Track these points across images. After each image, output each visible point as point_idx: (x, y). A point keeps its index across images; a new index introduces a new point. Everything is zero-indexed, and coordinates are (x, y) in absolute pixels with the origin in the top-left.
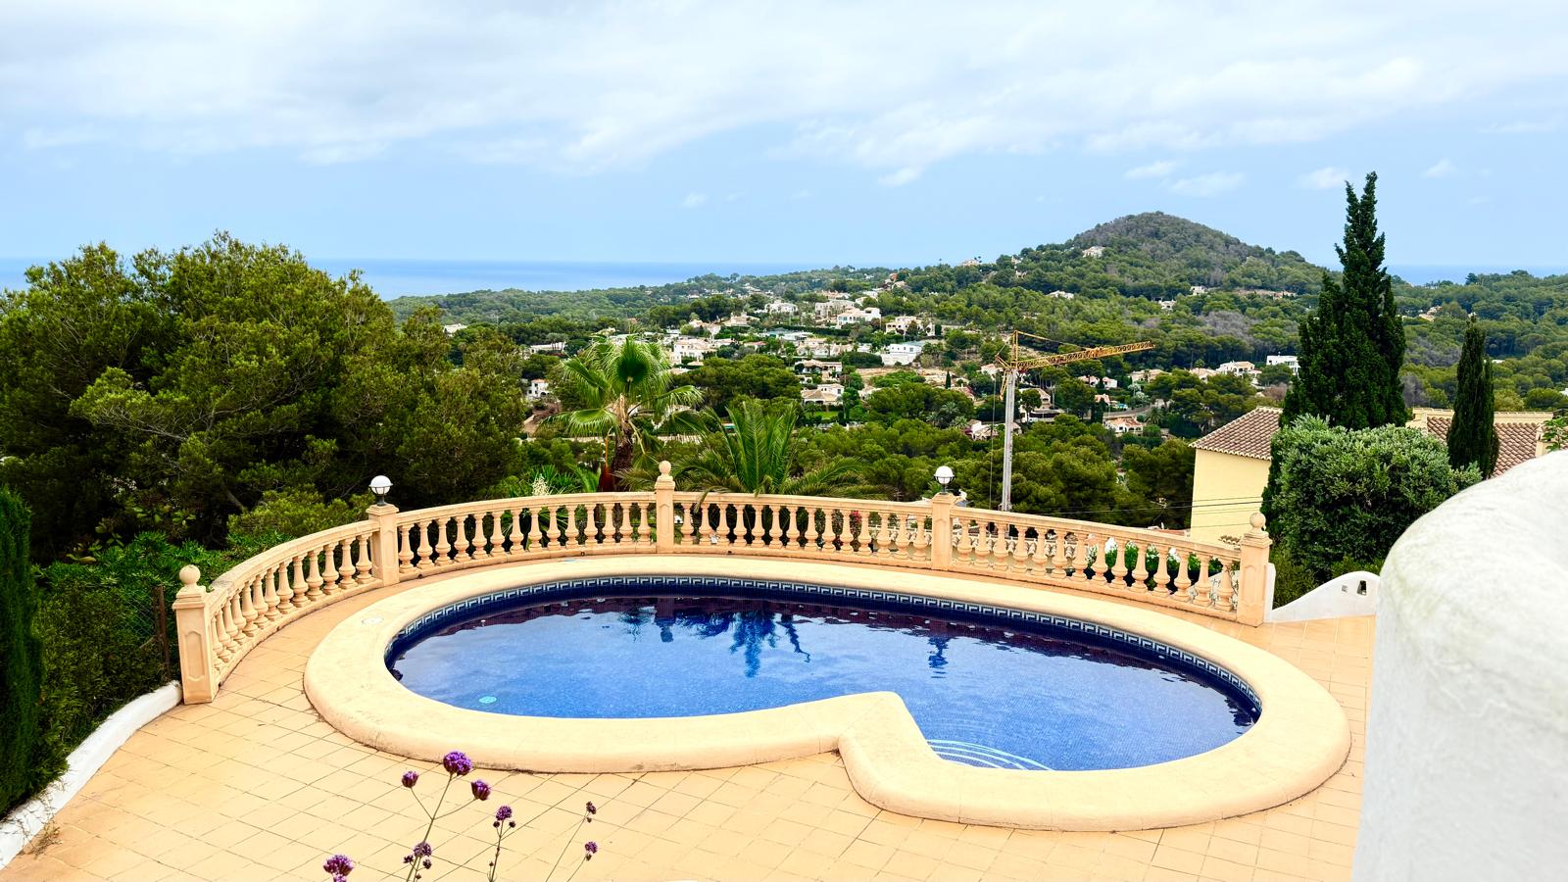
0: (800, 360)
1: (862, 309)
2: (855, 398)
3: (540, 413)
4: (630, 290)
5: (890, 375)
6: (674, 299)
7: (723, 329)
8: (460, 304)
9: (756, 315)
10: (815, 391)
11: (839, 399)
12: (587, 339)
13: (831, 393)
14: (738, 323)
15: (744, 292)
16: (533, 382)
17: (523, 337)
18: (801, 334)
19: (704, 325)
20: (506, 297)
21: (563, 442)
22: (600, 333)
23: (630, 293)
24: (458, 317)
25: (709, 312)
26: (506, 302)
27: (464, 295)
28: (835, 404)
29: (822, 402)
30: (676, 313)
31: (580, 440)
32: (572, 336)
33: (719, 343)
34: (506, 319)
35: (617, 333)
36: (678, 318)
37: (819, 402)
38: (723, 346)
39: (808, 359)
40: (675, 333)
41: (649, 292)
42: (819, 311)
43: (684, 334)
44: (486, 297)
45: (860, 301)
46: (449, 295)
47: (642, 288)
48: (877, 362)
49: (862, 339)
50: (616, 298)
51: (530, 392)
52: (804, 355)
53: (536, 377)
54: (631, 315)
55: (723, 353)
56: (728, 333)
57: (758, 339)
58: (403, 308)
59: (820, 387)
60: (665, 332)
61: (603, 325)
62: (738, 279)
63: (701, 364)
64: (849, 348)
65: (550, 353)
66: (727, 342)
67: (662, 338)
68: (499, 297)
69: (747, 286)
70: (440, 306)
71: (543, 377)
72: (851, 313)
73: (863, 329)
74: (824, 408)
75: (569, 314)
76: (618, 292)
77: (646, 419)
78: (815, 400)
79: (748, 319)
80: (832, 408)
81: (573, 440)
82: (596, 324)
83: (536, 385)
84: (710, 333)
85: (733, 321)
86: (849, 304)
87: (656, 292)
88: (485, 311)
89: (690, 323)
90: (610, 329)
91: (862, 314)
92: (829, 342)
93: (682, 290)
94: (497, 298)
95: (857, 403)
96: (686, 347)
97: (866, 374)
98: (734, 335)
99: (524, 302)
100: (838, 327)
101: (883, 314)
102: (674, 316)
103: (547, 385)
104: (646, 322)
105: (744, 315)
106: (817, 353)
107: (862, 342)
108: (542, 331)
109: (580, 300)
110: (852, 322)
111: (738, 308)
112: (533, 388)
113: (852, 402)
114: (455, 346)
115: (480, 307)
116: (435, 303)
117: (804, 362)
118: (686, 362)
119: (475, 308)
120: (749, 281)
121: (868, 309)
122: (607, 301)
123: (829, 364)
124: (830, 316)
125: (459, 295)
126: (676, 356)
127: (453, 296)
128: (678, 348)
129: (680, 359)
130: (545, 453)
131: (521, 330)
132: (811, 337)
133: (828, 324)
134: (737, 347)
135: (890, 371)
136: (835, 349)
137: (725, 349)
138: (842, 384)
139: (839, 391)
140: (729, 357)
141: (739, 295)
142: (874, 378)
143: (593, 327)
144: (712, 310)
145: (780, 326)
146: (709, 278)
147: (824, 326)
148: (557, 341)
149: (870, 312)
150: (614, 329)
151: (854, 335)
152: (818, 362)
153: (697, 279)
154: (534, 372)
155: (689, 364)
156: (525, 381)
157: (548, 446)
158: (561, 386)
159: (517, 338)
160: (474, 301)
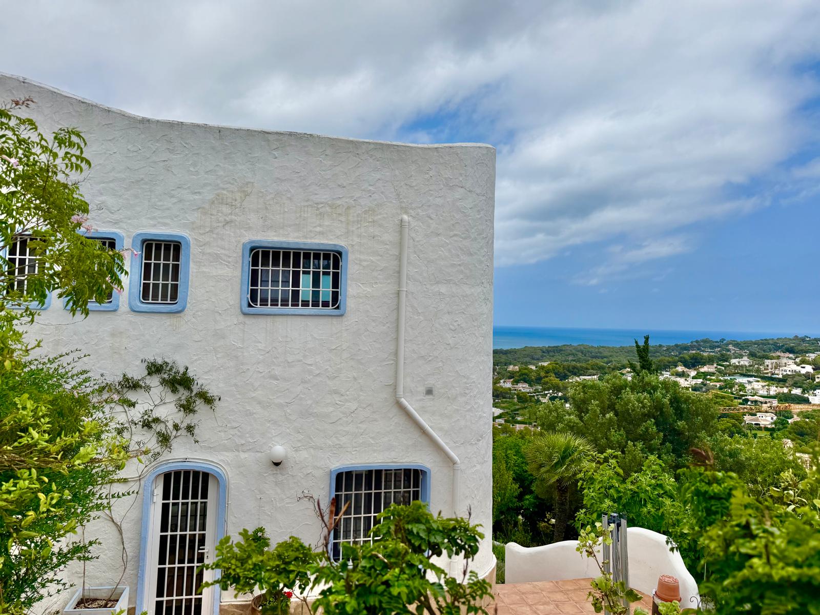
0: (746, 395)
1: (798, 365)
2: (785, 424)
5: (814, 411)
7: (698, 373)
8: (553, 351)
10: (754, 417)
11: (772, 424)
13: (767, 420)
18: (751, 379)
19: (686, 370)
26: (578, 351)
27: (557, 347)
28: (769, 426)
29: (759, 424)
33: (694, 382)
37: (756, 424)
39: (752, 396)
42: (768, 366)
44: (568, 348)
45: (798, 360)
46: (549, 347)
48: (807, 401)
49: (795, 385)
52: (751, 393)
55: (695, 389)
57: (720, 381)
58: (525, 353)
59: (758, 414)
64: (785, 390)
66: (700, 381)
68: (575, 349)
70: (544, 352)
72: (790, 366)
73: (797, 378)
74: (760, 429)
78: (754, 423)
79: (716, 368)
80: (766, 429)
84: (689, 375)
85: (705, 369)
86: (791, 362)
89: (677, 368)
91: (798, 369)
92: (768, 385)
95: (786, 428)
97: (796, 408)
99: (588, 351)
100: (781, 376)
101: (814, 369)
102: (667, 364)
106: (761, 392)
107: (796, 387)
110: (789, 373)
111: (710, 361)
113: (781, 427)
116: (541, 350)
117: (749, 397)
121: (803, 365)
123: (768, 400)
124: (776, 368)
132: (758, 381)
133: (773, 374)
134: (705, 385)
135: (815, 408)
136: (774, 390)
137: (697, 386)
138: (776, 415)
139: (772, 418)
140: (699, 390)
142: (802, 412)
144: (693, 361)
145: (738, 373)
147: (769, 375)
148: (595, 375)
149: (804, 368)
151: (790, 382)
152: (759, 398)
160: (561, 350)
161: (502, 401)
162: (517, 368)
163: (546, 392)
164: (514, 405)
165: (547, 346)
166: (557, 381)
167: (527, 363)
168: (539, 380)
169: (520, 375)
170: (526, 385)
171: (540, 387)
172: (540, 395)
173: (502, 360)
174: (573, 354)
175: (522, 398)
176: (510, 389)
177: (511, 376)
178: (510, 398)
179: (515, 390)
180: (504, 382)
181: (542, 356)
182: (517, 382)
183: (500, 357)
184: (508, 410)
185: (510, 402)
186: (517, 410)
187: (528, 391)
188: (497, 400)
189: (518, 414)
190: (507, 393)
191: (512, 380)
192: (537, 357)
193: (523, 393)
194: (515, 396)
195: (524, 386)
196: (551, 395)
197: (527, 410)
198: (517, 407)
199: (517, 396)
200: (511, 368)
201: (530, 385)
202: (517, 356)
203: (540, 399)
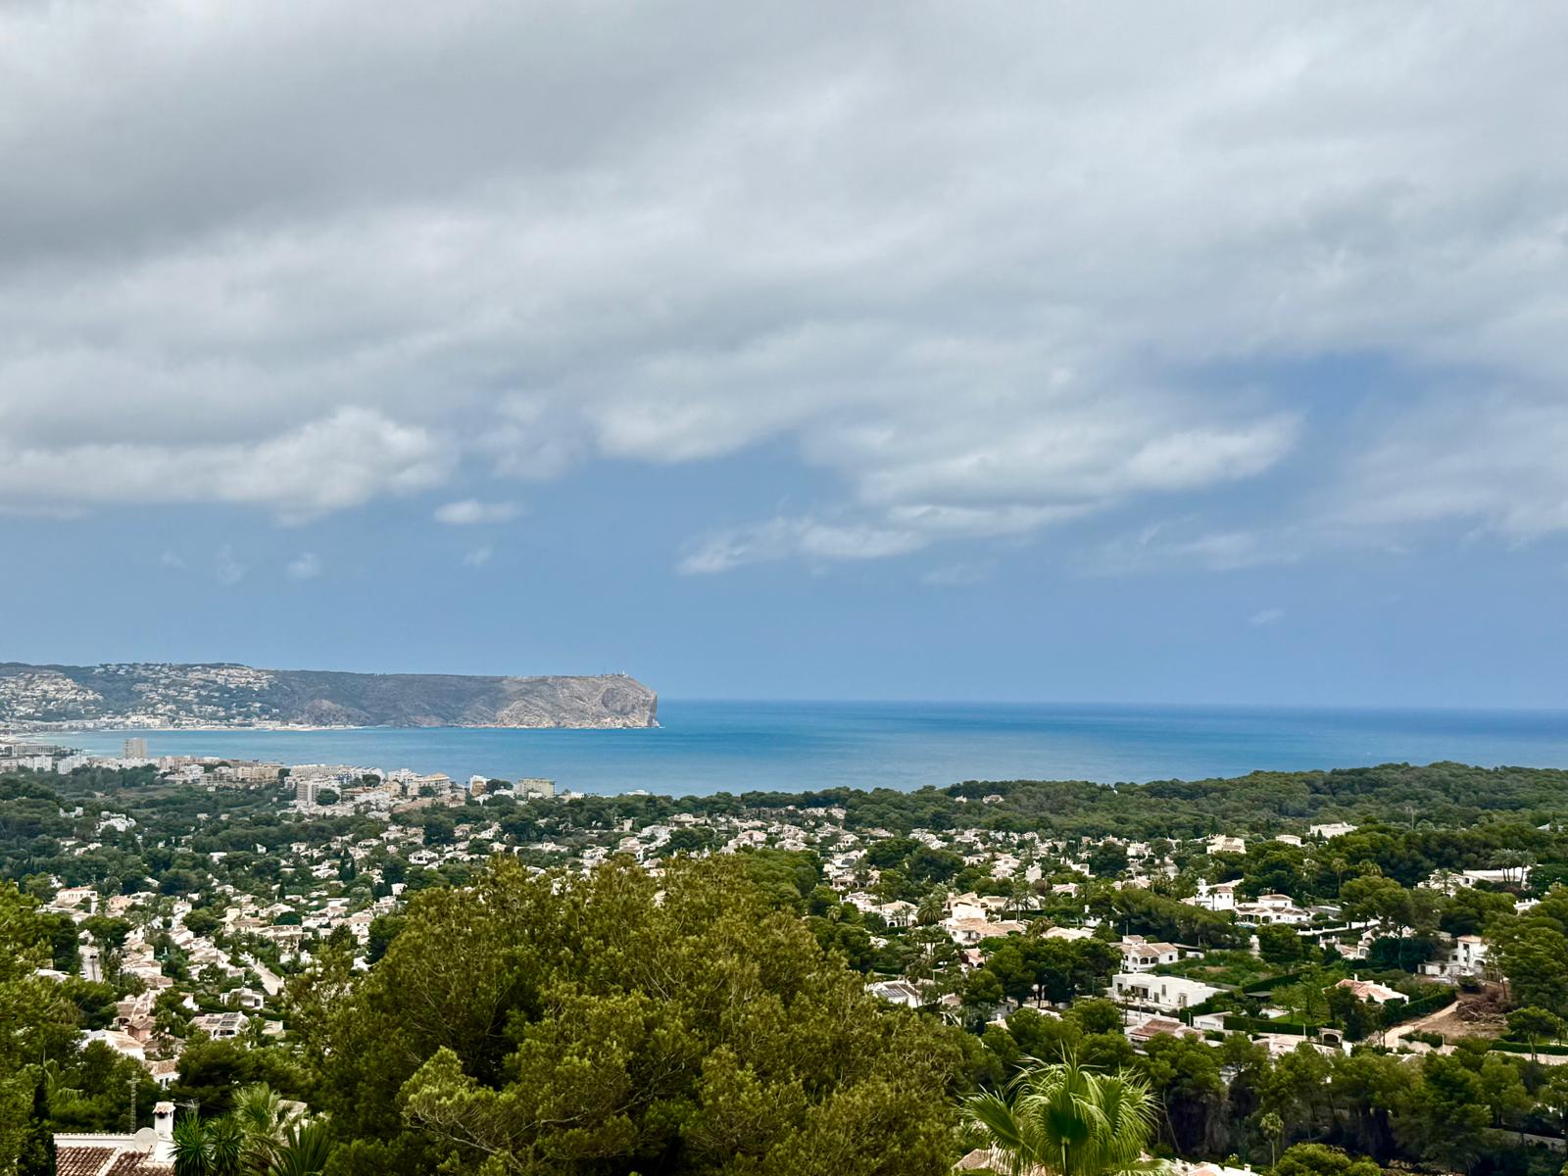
3: (1471, 998)
8: (1351, 787)
16: (1462, 940)
17: (1451, 851)
20: (1436, 778)
21: (1506, 1061)
24: (1343, 808)
26: (1434, 786)
27: (1361, 772)
31: (1542, 1059)
34: (1429, 818)
44: (1397, 775)
46: (1334, 772)
51: (1455, 958)
53: (1468, 932)
58: (1254, 792)
65: (1499, 887)
68: (1423, 775)
70: (1317, 790)
71: (1478, 932)
81: (1528, 1057)
83: (1466, 947)
88: (1396, 801)
94: (1419, 779)
99: (1467, 786)
103: (1485, 948)
108: (1486, 845)
112: (1461, 952)
114: (1326, 865)
115: (1386, 795)
116: (1309, 784)
119: (1377, 796)
125: (1352, 772)
127: (1341, 773)
130: (1467, 1080)
131: (1445, 842)
148: (1514, 865)
154: (1464, 920)
156: (1445, 936)
157: (1476, 1066)
158: (1510, 953)
159: (1439, 855)
160: (1376, 783)
161: (1209, 957)
162: (1239, 845)
163: (1355, 925)
164: (1252, 967)
165: (1328, 770)
166: (1391, 887)
167: (1271, 828)
168: (1326, 885)
169: (1263, 870)
170: (1286, 902)
171: (1333, 910)
172: (1336, 934)
173: (1183, 819)
174: (1416, 796)
175: (1280, 945)
176: (1232, 916)
177: (1227, 869)
178: (1233, 947)
179: (1251, 918)
180: (1212, 892)
181: (1314, 804)
182: (1250, 892)
183: (1174, 809)
184: (1233, 987)
185: (1236, 960)
186: (1266, 985)
187: (1293, 920)
188: (1190, 954)
189: (1266, 999)
190: (1224, 929)
191: (1235, 883)
192: (1297, 805)
193: (1279, 928)
194: (1254, 939)
195: (1279, 904)
196: (1375, 934)
197: (1298, 987)
198: (1262, 976)
199: (1262, 938)
200: (1219, 844)
201: (1299, 902)
202: (1229, 804)
203: (1338, 947)
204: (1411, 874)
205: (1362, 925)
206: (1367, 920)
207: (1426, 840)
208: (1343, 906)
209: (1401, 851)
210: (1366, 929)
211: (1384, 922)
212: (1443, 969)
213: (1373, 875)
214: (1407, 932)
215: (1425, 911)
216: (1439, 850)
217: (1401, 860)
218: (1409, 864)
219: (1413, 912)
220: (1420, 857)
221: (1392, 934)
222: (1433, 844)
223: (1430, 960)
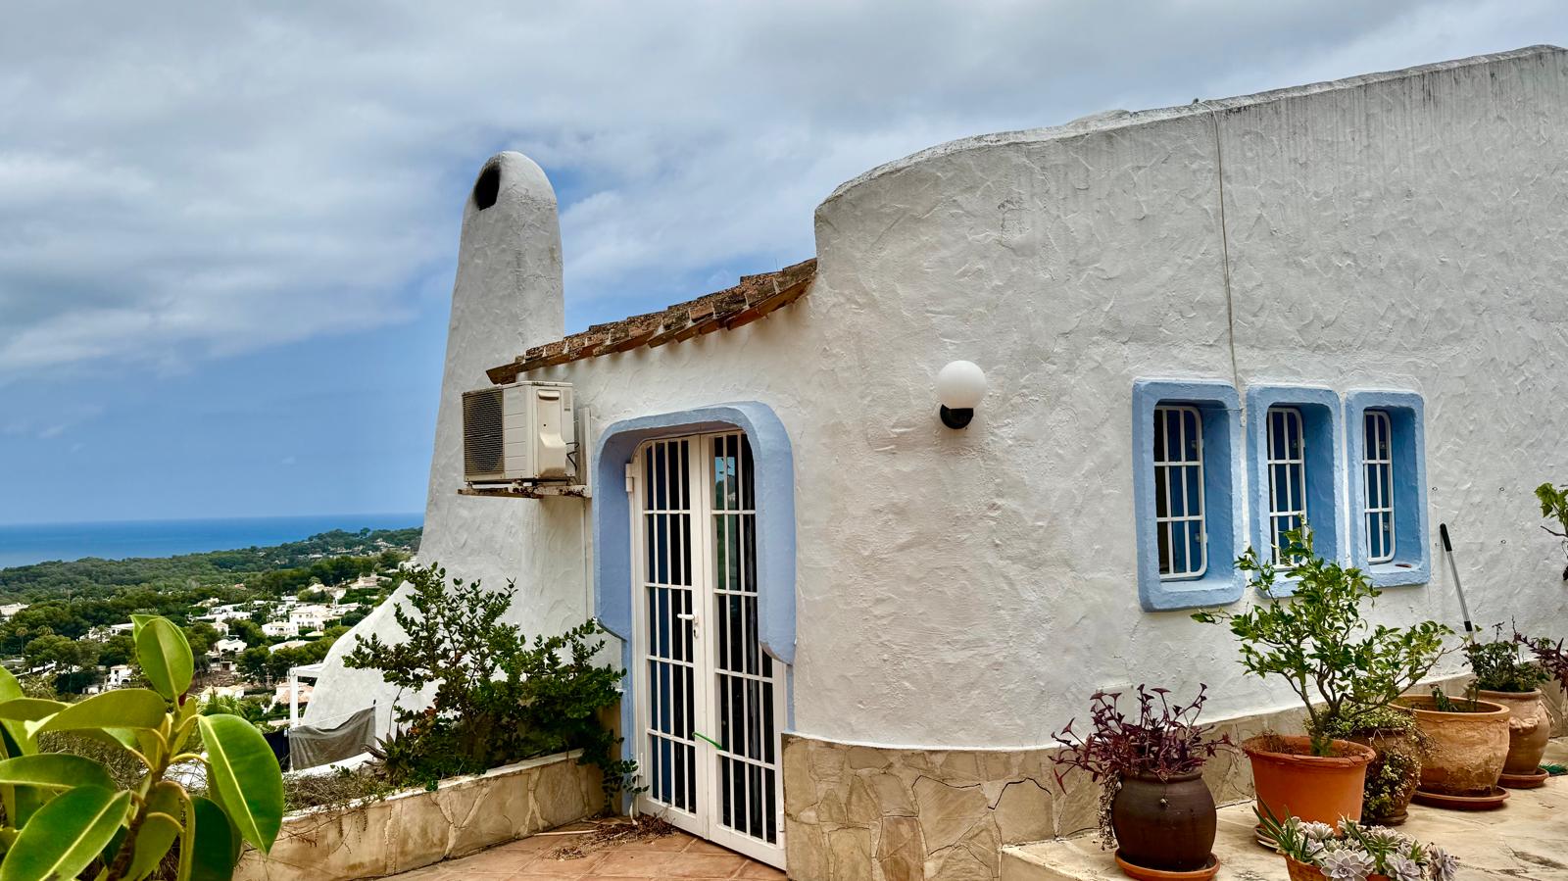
4: (239, 552)
6: (291, 560)
9: (388, 575)
12: (183, 614)
14: (367, 585)
15: (377, 549)
16: (113, 669)
17: (102, 616)
20: (82, 569)
22: (199, 604)
23: (239, 556)
24: (16, 594)
25: (333, 574)
30: (293, 578)
32: (164, 611)
34: (81, 594)
35: (220, 604)
36: (294, 582)
38: (348, 612)
40: (291, 600)
41: (262, 554)
43: (302, 600)
47: (253, 549)
50: (221, 563)
51: (109, 680)
53: (118, 663)
54: (238, 581)
56: (356, 596)
60: (279, 600)
61: (204, 596)
62: (369, 534)
63: (322, 634)
65: (130, 633)
67: (275, 607)
69: (380, 542)
71: (123, 662)
75: (161, 584)
76: (224, 556)
77: (253, 702)
82: (194, 595)
83: (116, 672)
87: (270, 554)
90: (212, 600)
93: (303, 550)
96: (304, 616)
98: (362, 598)
103: (130, 671)
104: (256, 588)
105: (374, 576)
108: (124, 608)
109: (175, 567)
112: (113, 675)
114: (12, 633)
115: (46, 582)
118: (303, 633)
119: (39, 583)
120: (381, 537)
122: (210, 567)
126: (291, 628)
128: (294, 618)
129: (297, 630)
131: (99, 608)
141: (370, 552)
143: (191, 598)
146: (336, 534)
150: (217, 600)
153: (320, 537)
154: (115, 655)
155: (308, 635)
156: (102, 668)
159: (94, 618)
204: (75, 631)
205: (41, 668)
206: (44, 665)
207: (85, 608)
208: (27, 658)
209: (68, 618)
210: (45, 671)
211: (58, 664)
212: (100, 688)
213: (48, 636)
214: (75, 669)
215: (87, 654)
216: (95, 614)
217: (67, 623)
218: (73, 625)
219: (80, 656)
220: (81, 620)
221: (64, 672)
222: (90, 611)
223: (91, 683)
